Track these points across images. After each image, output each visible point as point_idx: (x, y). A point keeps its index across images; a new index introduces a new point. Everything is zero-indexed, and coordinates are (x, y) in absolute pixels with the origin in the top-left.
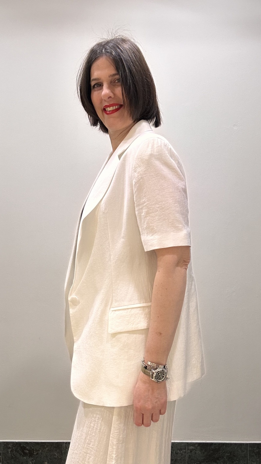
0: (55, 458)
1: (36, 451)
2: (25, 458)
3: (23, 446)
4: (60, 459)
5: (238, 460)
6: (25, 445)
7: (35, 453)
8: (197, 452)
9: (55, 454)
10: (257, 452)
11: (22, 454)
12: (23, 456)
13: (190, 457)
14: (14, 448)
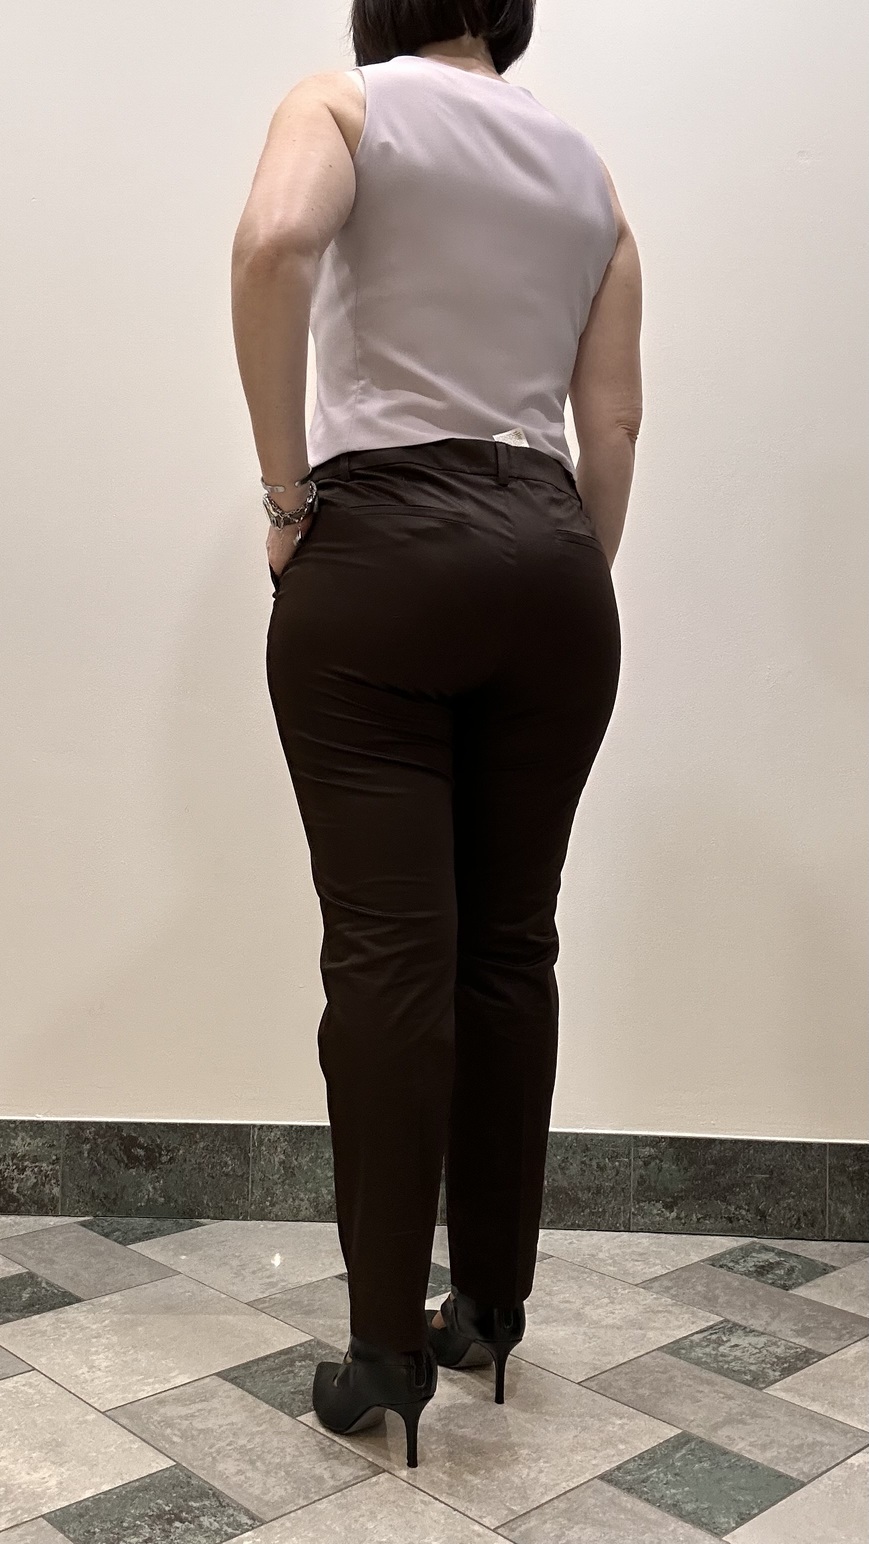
0: (227, 1175)
1: (168, 1151)
2: (133, 1172)
3: (129, 1136)
4: (242, 1176)
5: (793, 1197)
6: (135, 1130)
7: (164, 1159)
8: (665, 1166)
9: (226, 1163)
10: (854, 1172)
11: (123, 1162)
12: (126, 1165)
13: (642, 1181)
14: (99, 1140)
